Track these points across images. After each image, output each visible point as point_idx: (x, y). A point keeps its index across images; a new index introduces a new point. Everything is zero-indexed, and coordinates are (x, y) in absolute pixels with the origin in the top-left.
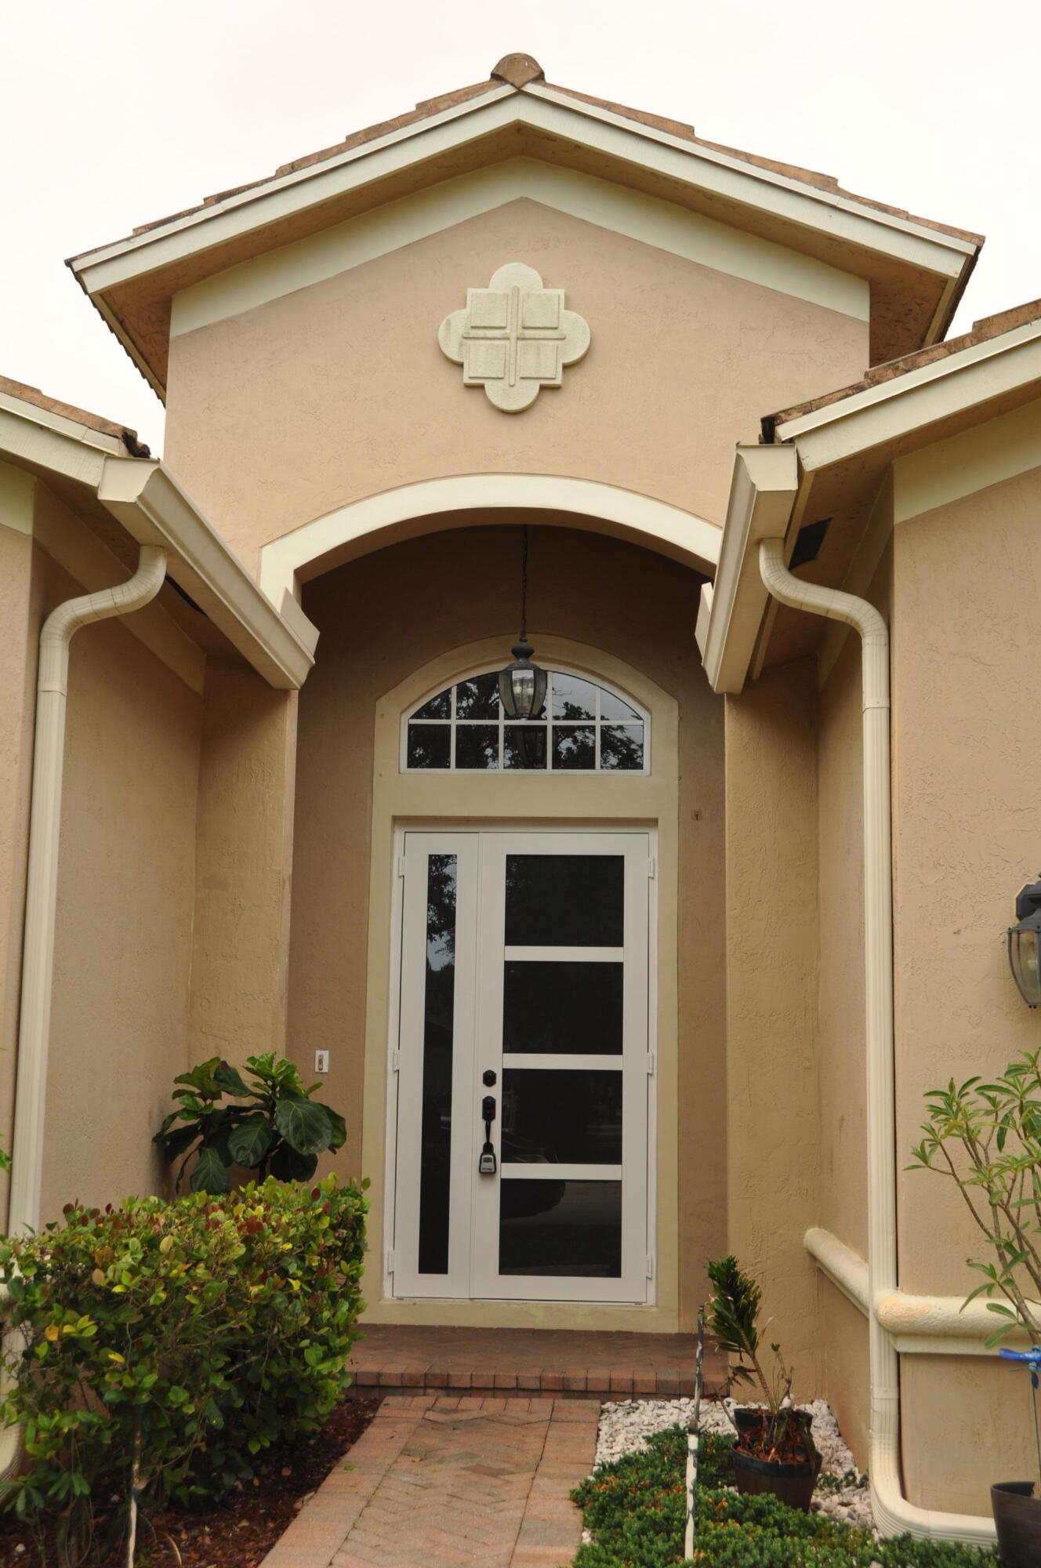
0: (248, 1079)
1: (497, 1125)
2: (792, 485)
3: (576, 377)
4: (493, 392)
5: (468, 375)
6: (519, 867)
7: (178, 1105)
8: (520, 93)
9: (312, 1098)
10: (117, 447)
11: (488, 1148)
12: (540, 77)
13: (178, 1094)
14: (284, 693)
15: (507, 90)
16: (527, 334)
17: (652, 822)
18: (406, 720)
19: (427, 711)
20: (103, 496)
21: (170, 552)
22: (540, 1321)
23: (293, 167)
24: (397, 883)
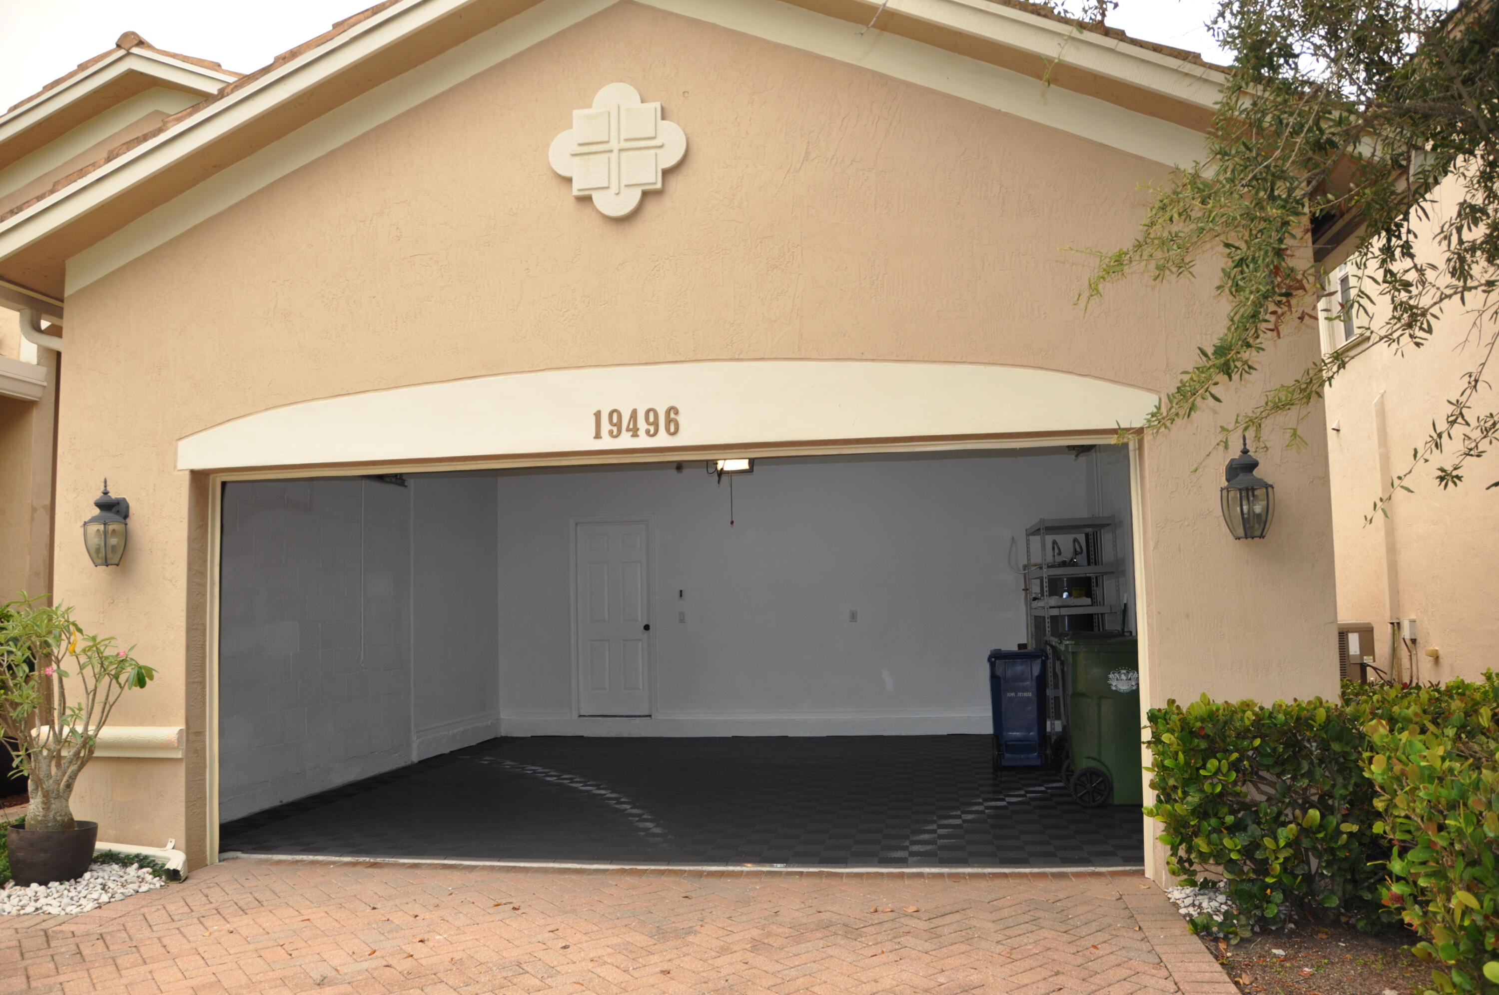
8: (130, 53)
12: (140, 44)
15: (123, 53)
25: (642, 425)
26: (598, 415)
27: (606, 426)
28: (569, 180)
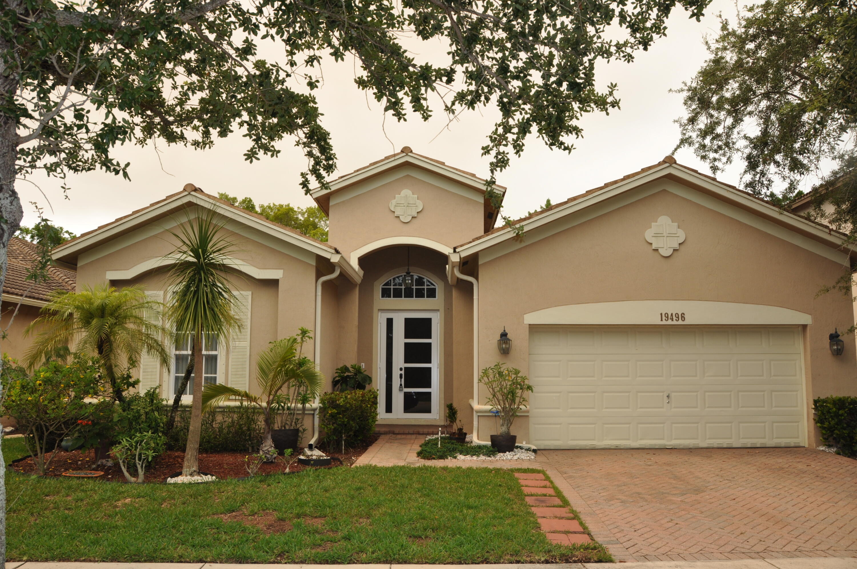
0: (351, 369)
1: (403, 380)
2: (459, 260)
3: (420, 215)
4: (401, 218)
5: (396, 214)
6: (407, 321)
7: (337, 375)
8: (407, 155)
9: (365, 373)
10: (333, 251)
11: (401, 385)
12: (411, 152)
13: (336, 373)
14: (356, 285)
15: (404, 154)
16: (409, 205)
17: (438, 310)
18: (381, 287)
19: (386, 284)
20: (332, 261)
21: (341, 267)
22: (413, 423)
23: (358, 171)
24: (379, 325)
25: (674, 318)
26: (661, 314)
27: (664, 318)
28: (651, 244)
